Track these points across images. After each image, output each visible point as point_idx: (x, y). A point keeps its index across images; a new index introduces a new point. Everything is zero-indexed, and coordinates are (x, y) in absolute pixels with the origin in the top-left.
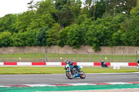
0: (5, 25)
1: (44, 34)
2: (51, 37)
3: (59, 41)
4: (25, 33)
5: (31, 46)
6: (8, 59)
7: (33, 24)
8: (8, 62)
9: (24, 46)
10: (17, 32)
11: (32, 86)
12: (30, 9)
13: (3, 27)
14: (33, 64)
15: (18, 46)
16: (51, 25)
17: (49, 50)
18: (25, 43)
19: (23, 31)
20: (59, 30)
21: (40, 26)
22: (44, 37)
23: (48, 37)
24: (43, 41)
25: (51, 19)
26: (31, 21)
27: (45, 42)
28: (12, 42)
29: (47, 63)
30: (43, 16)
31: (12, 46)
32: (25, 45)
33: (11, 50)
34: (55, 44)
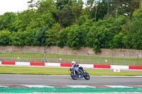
0: (4, 23)
1: (44, 33)
2: (51, 37)
3: (58, 42)
4: (25, 32)
5: (30, 45)
6: (6, 59)
7: (33, 23)
8: (6, 61)
9: (23, 45)
10: (16, 31)
11: (30, 86)
12: (31, 8)
13: (2, 26)
14: (31, 64)
15: (17, 45)
16: (51, 25)
17: (48, 50)
18: (24, 42)
19: (23, 31)
20: (59, 30)
21: (39, 26)
22: (43, 37)
23: (47, 37)
24: (42, 41)
25: (51, 19)
26: (31, 20)
27: (44, 42)
28: (11, 41)
29: (46, 64)
30: (44, 15)
31: (11, 45)
32: (25, 45)
33: (10, 49)
34: (54, 45)
